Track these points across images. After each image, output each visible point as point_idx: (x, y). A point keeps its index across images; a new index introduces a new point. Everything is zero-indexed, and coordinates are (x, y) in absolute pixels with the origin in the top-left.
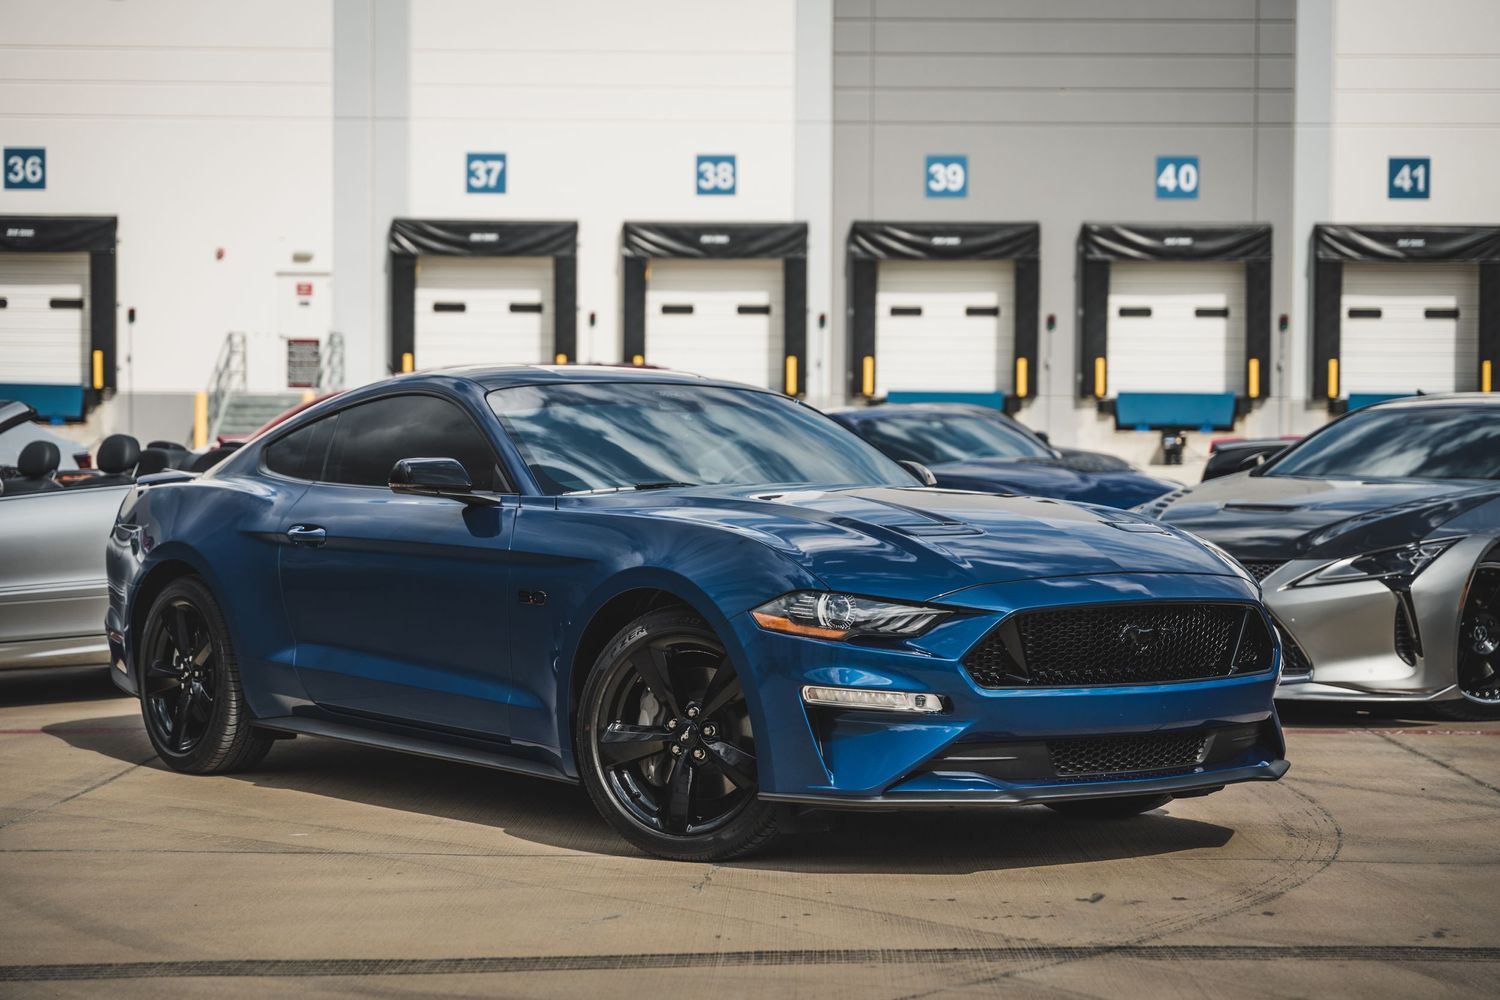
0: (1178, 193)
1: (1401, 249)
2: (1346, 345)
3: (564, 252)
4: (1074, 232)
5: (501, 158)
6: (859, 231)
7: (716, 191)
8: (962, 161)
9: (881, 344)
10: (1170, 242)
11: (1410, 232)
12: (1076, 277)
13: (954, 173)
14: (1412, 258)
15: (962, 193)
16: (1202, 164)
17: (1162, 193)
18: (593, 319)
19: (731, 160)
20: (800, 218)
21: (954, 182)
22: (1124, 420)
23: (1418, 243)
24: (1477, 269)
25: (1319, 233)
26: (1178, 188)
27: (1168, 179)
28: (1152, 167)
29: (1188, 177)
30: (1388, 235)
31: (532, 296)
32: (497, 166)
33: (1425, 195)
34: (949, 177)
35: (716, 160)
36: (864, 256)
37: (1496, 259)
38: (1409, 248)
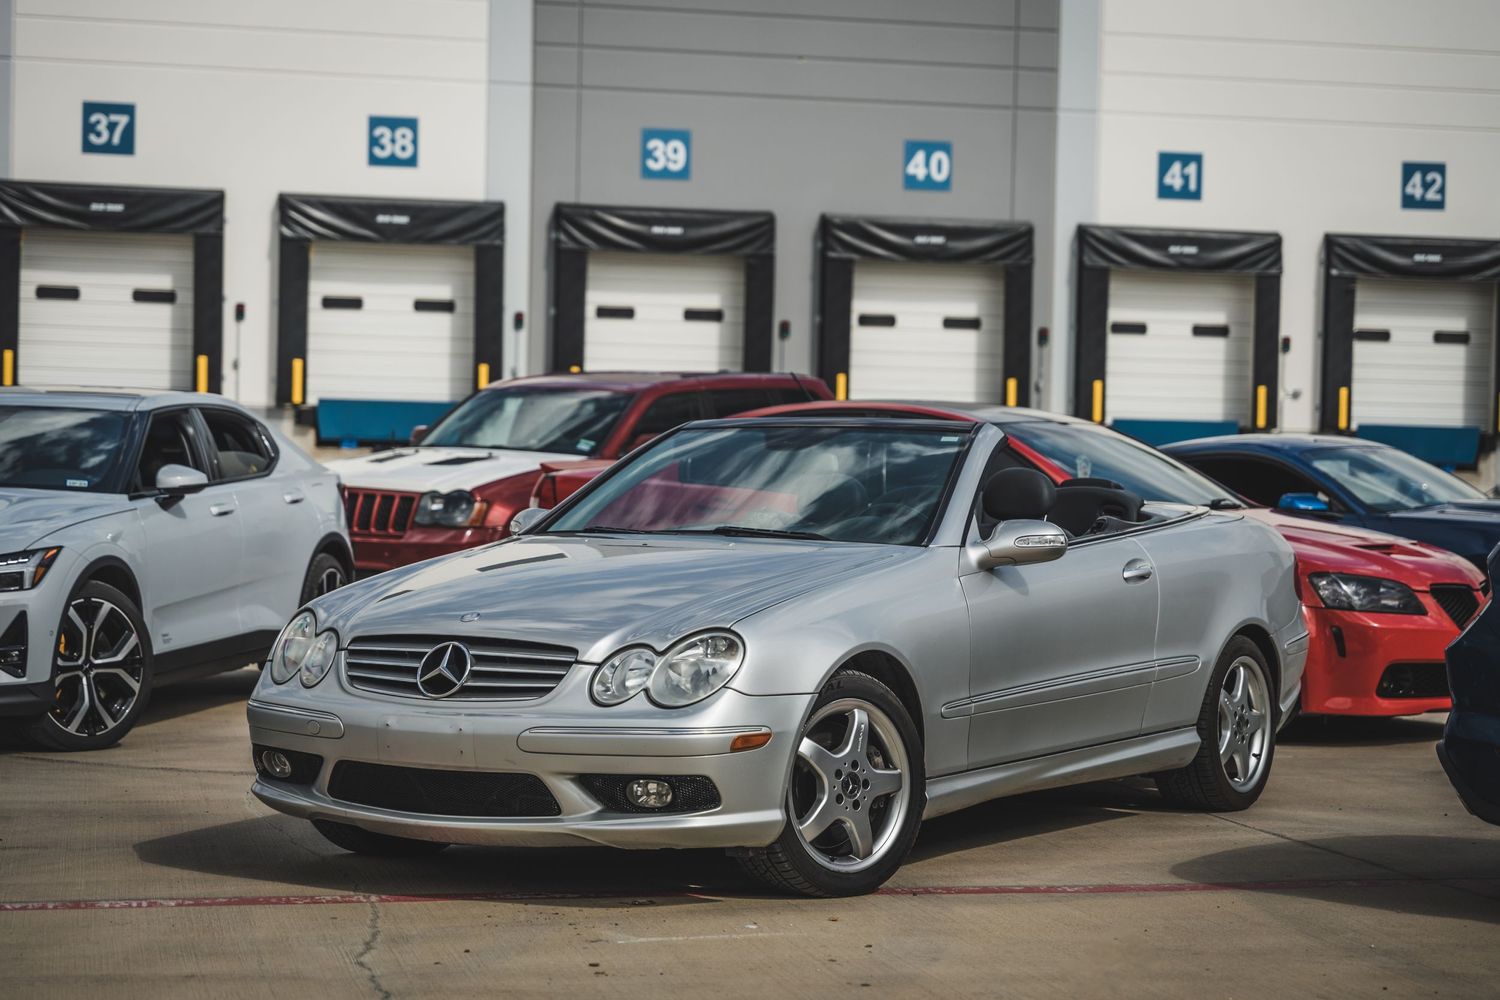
0: (929, 184)
1: (1173, 256)
2: (1112, 365)
3: (209, 229)
4: (811, 224)
5: (128, 110)
6: (564, 217)
7: (393, 161)
8: (684, 137)
9: (590, 351)
10: (921, 240)
11: (1182, 238)
13: (675, 151)
14: (1183, 267)
15: (684, 174)
16: (956, 150)
17: (911, 182)
18: (240, 311)
19: (412, 124)
20: (495, 197)
21: (675, 162)
23: (1191, 250)
24: (1253, 282)
25: (1085, 237)
26: (928, 177)
27: (917, 167)
28: (899, 153)
29: (939, 167)
30: (1159, 240)
31: (162, 282)
32: (122, 120)
33: (1196, 195)
34: (669, 155)
35: (394, 123)
36: (571, 245)
37: (1273, 271)
38: (1181, 255)
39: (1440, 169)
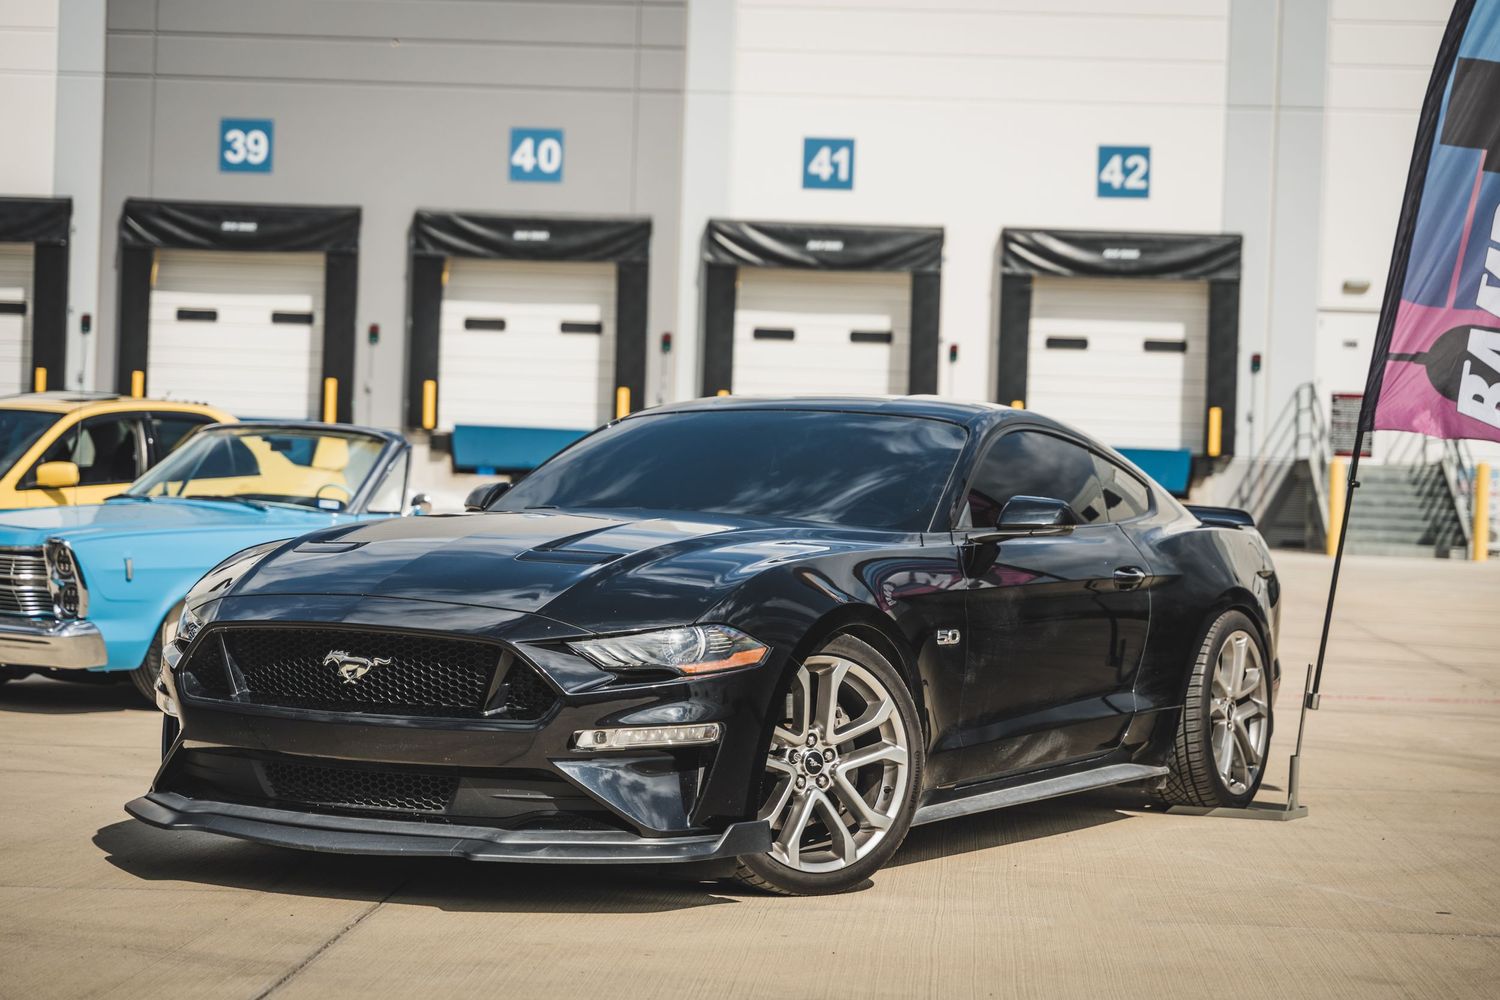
0: (537, 175)
1: (815, 254)
4: (404, 221)
6: (134, 210)
8: (266, 127)
9: (155, 355)
10: (520, 235)
11: (825, 232)
12: (407, 278)
13: (256, 142)
14: (827, 263)
15: (266, 166)
16: (568, 138)
17: (517, 173)
20: (62, 193)
21: (256, 154)
22: (462, 461)
23: (835, 246)
24: (909, 281)
26: (536, 168)
27: (524, 157)
28: (505, 142)
29: (549, 155)
30: (796, 235)
33: (848, 185)
34: (250, 146)
36: (139, 244)
37: (931, 269)
38: (822, 252)
39: (1144, 152)
